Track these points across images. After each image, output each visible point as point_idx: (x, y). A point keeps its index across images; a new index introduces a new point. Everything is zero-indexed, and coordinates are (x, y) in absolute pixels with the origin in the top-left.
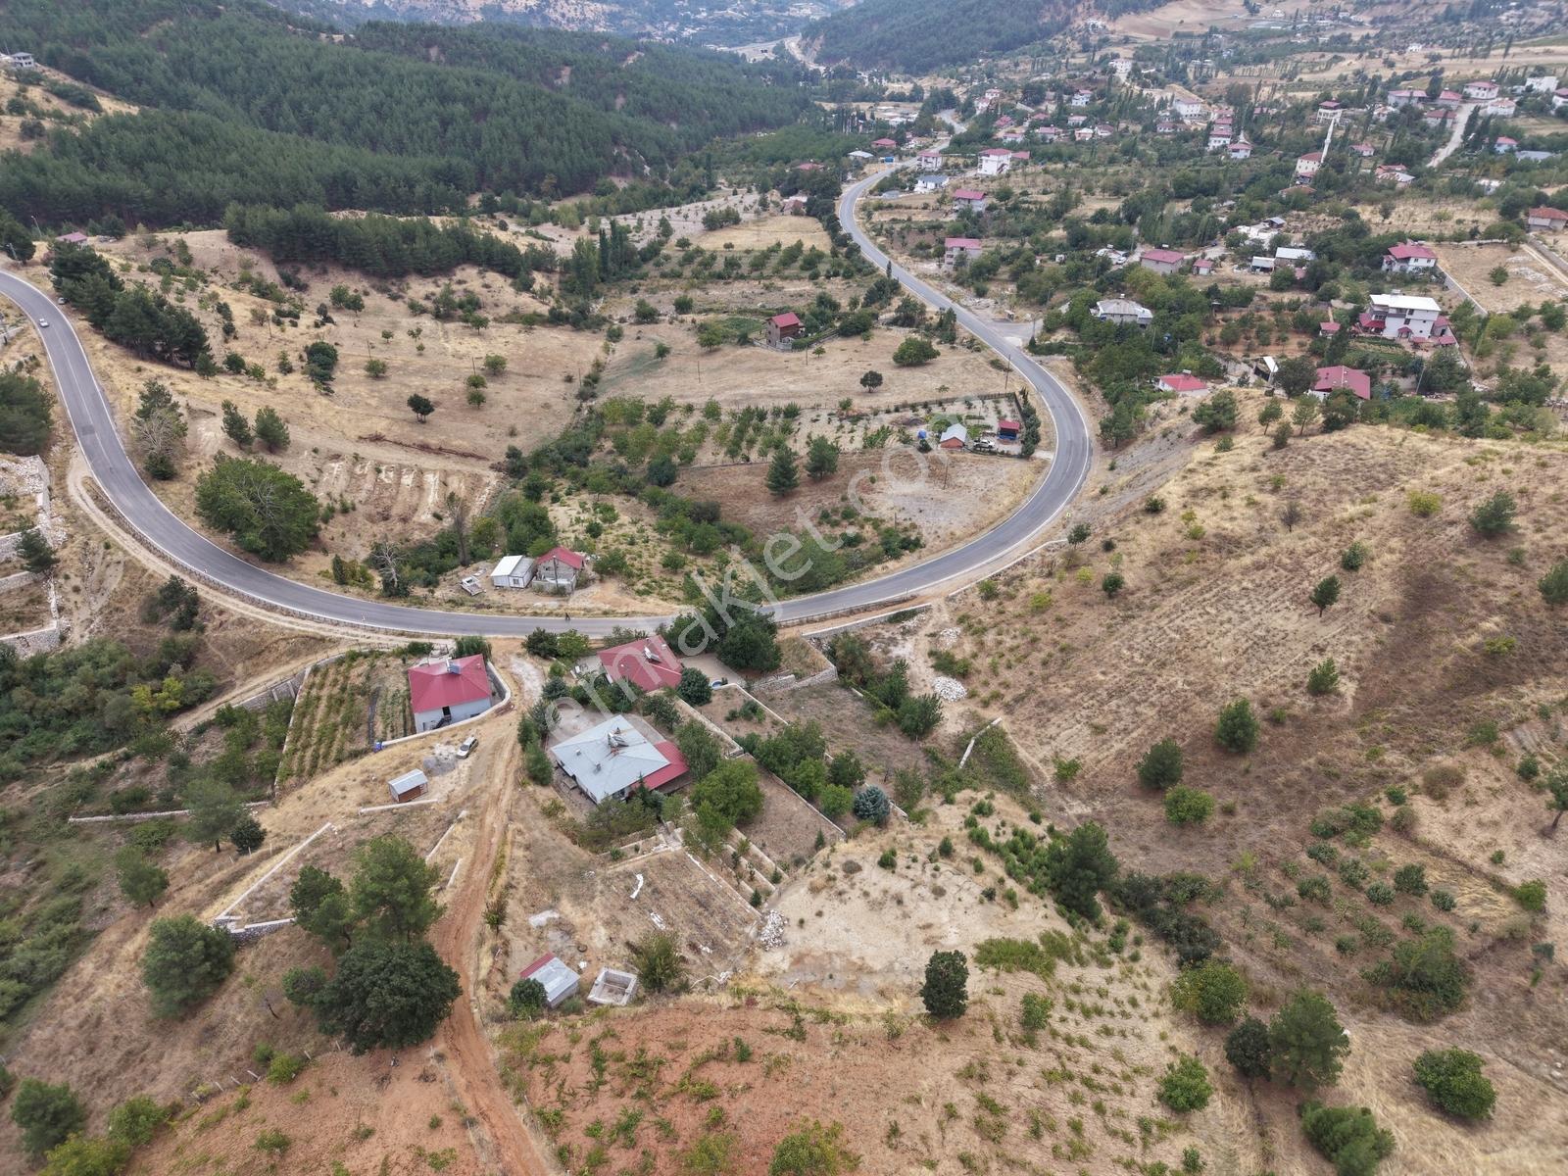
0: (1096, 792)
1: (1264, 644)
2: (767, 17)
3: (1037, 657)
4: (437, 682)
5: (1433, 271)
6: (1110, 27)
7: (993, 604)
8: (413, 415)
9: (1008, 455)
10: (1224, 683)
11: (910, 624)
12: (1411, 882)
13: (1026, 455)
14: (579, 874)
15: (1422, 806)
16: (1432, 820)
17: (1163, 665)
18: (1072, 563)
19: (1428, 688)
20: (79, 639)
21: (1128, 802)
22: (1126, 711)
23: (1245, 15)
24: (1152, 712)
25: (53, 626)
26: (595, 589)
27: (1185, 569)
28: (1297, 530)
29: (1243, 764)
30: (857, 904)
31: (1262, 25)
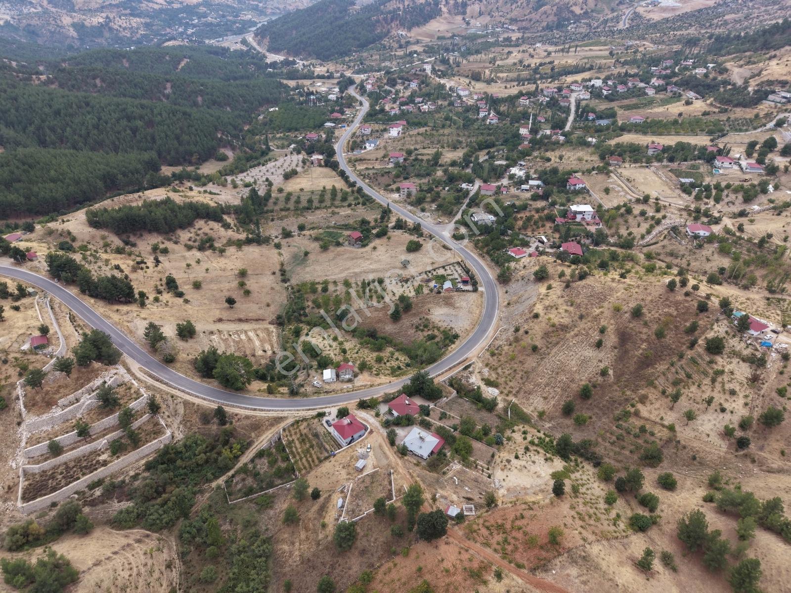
0: (551, 419)
1: (584, 362)
2: (230, 21)
3: (518, 376)
4: (347, 428)
5: (585, 188)
6: (409, 35)
7: (495, 358)
8: (227, 305)
9: (468, 291)
10: (577, 377)
11: (471, 369)
12: (643, 429)
13: (475, 290)
14: (437, 481)
15: (640, 406)
16: (644, 410)
17: (557, 373)
18: (517, 340)
19: (632, 369)
20: (179, 436)
21: (561, 420)
22: (551, 391)
23: (464, 26)
24: (559, 390)
25: (168, 433)
26: (360, 377)
27: (554, 339)
28: (584, 321)
29: (590, 402)
30: (515, 471)
31: (472, 31)
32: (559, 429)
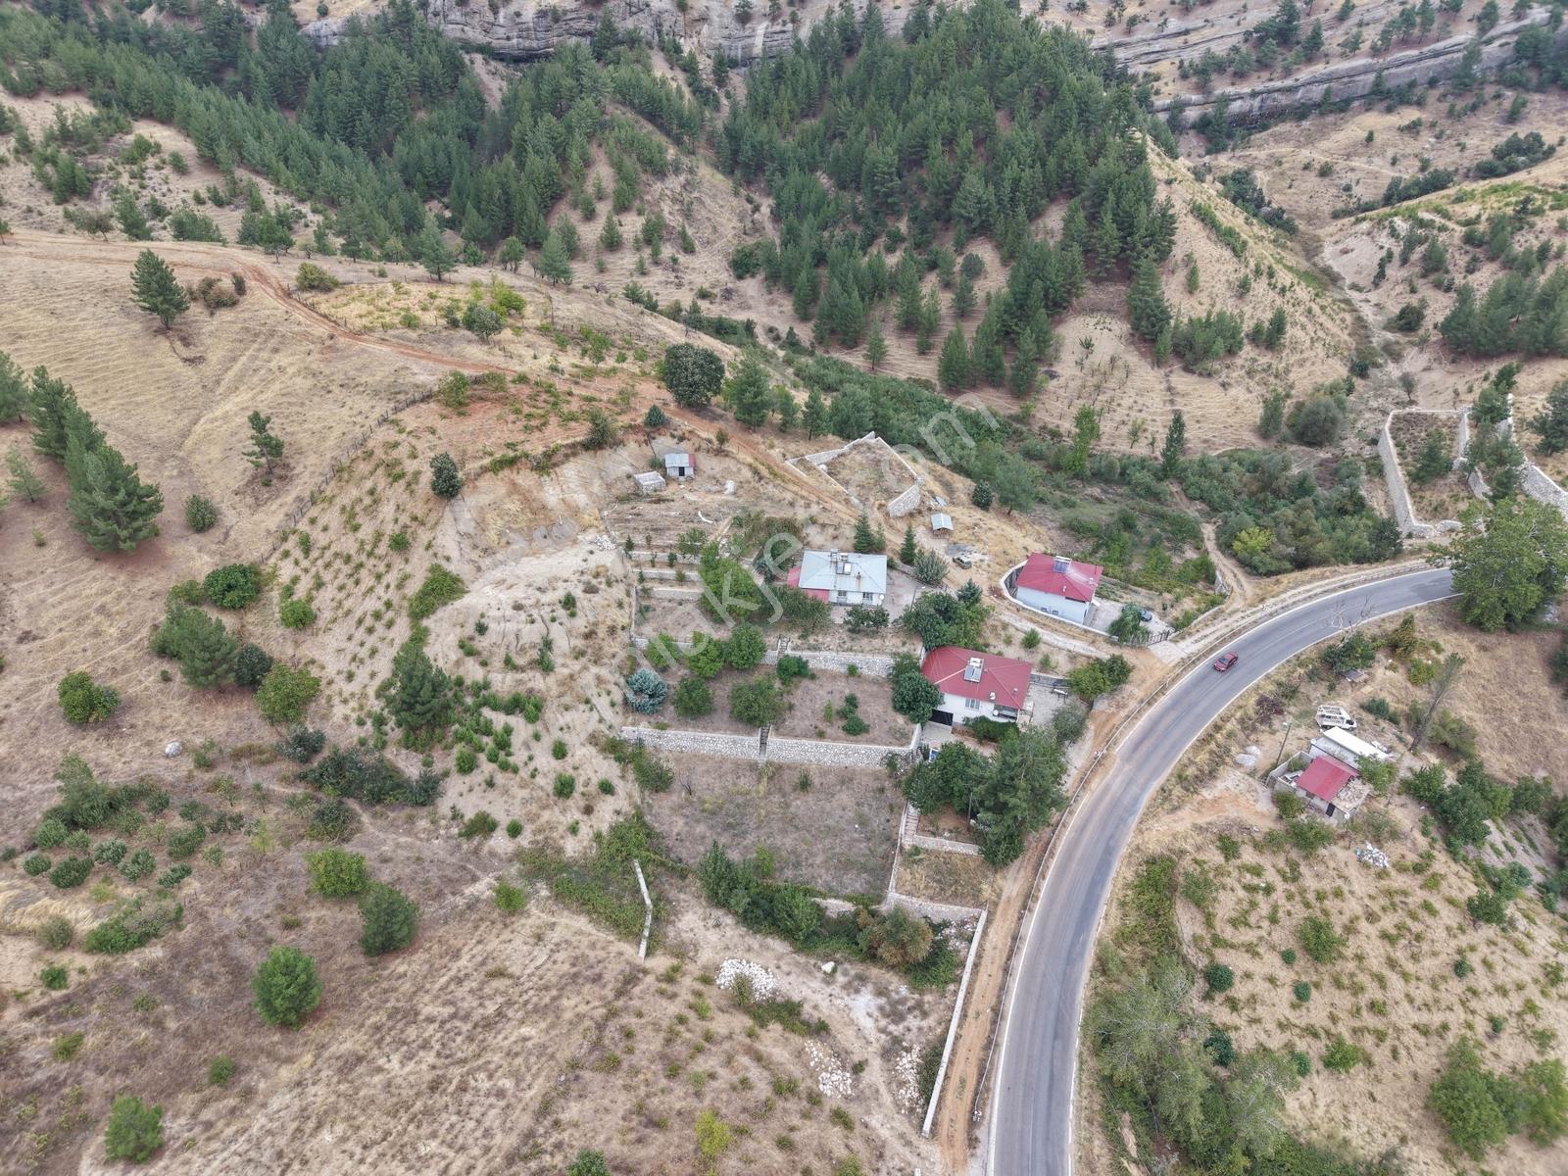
3: (649, 1044)
11: (908, 1063)
17: (434, 1087)
22: (470, 1002)
24: (428, 1010)
32: (434, 873)
